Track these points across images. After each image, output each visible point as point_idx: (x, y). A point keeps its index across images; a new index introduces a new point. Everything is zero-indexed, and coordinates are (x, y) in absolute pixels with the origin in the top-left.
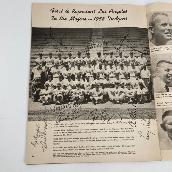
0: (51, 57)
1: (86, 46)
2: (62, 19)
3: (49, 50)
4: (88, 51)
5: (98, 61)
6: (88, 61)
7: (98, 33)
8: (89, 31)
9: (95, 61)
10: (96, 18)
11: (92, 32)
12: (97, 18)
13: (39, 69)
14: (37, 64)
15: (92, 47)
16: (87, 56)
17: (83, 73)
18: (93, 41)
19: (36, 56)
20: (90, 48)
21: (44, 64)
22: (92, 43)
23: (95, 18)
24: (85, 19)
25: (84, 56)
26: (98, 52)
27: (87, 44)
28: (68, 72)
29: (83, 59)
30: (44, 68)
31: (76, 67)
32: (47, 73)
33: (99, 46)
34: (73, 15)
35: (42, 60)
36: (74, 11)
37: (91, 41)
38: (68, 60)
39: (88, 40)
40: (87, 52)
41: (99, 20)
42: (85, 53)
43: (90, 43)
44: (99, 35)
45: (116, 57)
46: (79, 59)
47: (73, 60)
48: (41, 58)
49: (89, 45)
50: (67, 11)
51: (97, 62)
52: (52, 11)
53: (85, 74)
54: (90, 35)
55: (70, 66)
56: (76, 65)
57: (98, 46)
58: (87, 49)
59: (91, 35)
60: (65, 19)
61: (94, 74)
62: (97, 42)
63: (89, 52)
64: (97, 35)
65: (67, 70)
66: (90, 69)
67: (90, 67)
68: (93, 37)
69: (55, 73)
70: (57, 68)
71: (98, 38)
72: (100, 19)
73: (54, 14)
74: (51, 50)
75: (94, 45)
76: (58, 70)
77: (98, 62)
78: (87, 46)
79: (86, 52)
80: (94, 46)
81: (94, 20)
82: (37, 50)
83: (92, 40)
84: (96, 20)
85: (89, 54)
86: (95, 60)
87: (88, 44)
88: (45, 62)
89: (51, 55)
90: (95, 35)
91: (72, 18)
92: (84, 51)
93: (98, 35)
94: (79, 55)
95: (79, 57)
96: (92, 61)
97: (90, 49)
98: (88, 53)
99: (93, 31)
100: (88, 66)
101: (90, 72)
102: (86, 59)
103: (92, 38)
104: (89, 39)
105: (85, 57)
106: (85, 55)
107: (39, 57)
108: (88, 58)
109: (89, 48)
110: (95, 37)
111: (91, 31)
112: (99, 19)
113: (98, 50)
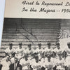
0: (21, 48)
2: (32, 10)
3: (19, 40)
4: (58, 41)
8: (58, 22)
12: (65, 10)
13: (8, 60)
14: (7, 54)
16: (57, 46)
17: (54, 66)
19: (6, 46)
20: (60, 38)
21: (14, 54)
23: (63, 10)
24: (54, 11)
25: (54, 47)
28: (38, 64)
29: (53, 50)
30: (13, 60)
31: (46, 58)
32: (16, 65)
34: (43, 7)
35: (12, 50)
36: (43, 3)
38: (38, 50)
42: (54, 43)
43: (59, 33)
46: (49, 50)
47: (43, 51)
48: (11, 49)
49: (59, 36)
50: (38, 4)
51: (68, 53)
52: (24, 3)
53: (56, 66)
55: (40, 58)
56: (46, 56)
59: (60, 25)
60: (36, 11)
61: (65, 67)
65: (37, 62)
66: (61, 62)
67: (61, 59)
68: (62, 27)
69: (24, 65)
70: (27, 60)
73: (25, 6)
74: (22, 40)
76: (27, 62)
81: (62, 12)
82: (7, 40)
87: (57, 34)
88: (15, 53)
89: (21, 45)
91: (42, 10)
94: (49, 45)
95: (49, 48)
97: (60, 40)
99: (61, 21)
100: (58, 58)
101: (61, 64)
102: (56, 50)
103: (61, 29)
107: (9, 47)
109: (58, 38)
113: (68, 41)
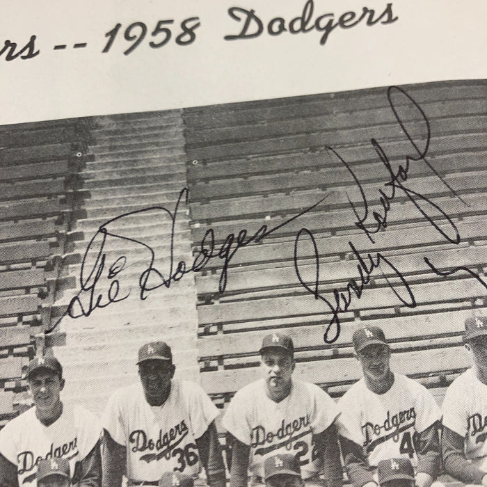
1: (28, 289)
4: (48, 342)
5: (148, 444)
6: (41, 451)
7: (148, 161)
8: (62, 148)
9: (118, 453)
10: (122, 31)
11: (84, 150)
12: (137, 31)
15: (85, 299)
16: (38, 396)
18: (100, 237)
20: (69, 310)
22: (90, 262)
23: (112, 34)
24: (31, 50)
26: (142, 351)
27: (35, 277)
33: (154, 280)
37: (80, 236)
39: (51, 229)
40: (31, 354)
41: (152, 45)
42: (12, 367)
43: (64, 262)
44: (155, 179)
45: (335, 389)
49: (59, 285)
51: (134, 458)
54: (67, 183)
57: (143, 288)
58: (36, 323)
59: (79, 180)
62: (131, 247)
63: (58, 352)
64: (136, 180)
68: (94, 198)
71: (145, 204)
72: (161, 36)
75: (105, 273)
77: (147, 458)
78: (42, 295)
79: (26, 361)
80: (103, 286)
81: (106, 49)
83: (89, 232)
84: (121, 43)
85: (50, 375)
86: (119, 437)
87: (48, 268)
90: (111, 182)
92: (11, 348)
93: (143, 180)
96: (85, 449)
97: (66, 325)
98: (40, 370)
99: (93, 142)
103: (83, 214)
104: (59, 223)
105: (19, 410)
106: (18, 390)
108: (47, 422)
109: (54, 312)
110: (118, 199)
111: (75, 148)
112: (149, 38)
113: (144, 330)
